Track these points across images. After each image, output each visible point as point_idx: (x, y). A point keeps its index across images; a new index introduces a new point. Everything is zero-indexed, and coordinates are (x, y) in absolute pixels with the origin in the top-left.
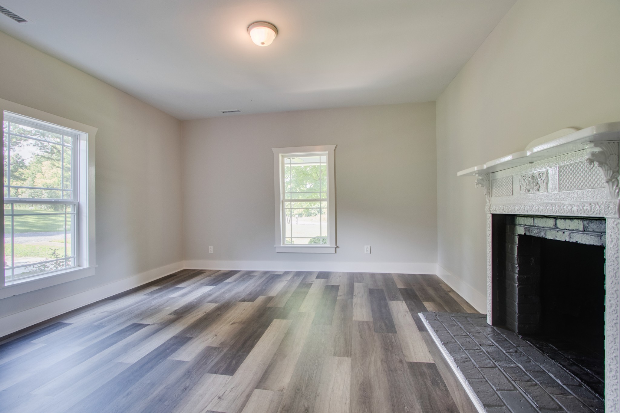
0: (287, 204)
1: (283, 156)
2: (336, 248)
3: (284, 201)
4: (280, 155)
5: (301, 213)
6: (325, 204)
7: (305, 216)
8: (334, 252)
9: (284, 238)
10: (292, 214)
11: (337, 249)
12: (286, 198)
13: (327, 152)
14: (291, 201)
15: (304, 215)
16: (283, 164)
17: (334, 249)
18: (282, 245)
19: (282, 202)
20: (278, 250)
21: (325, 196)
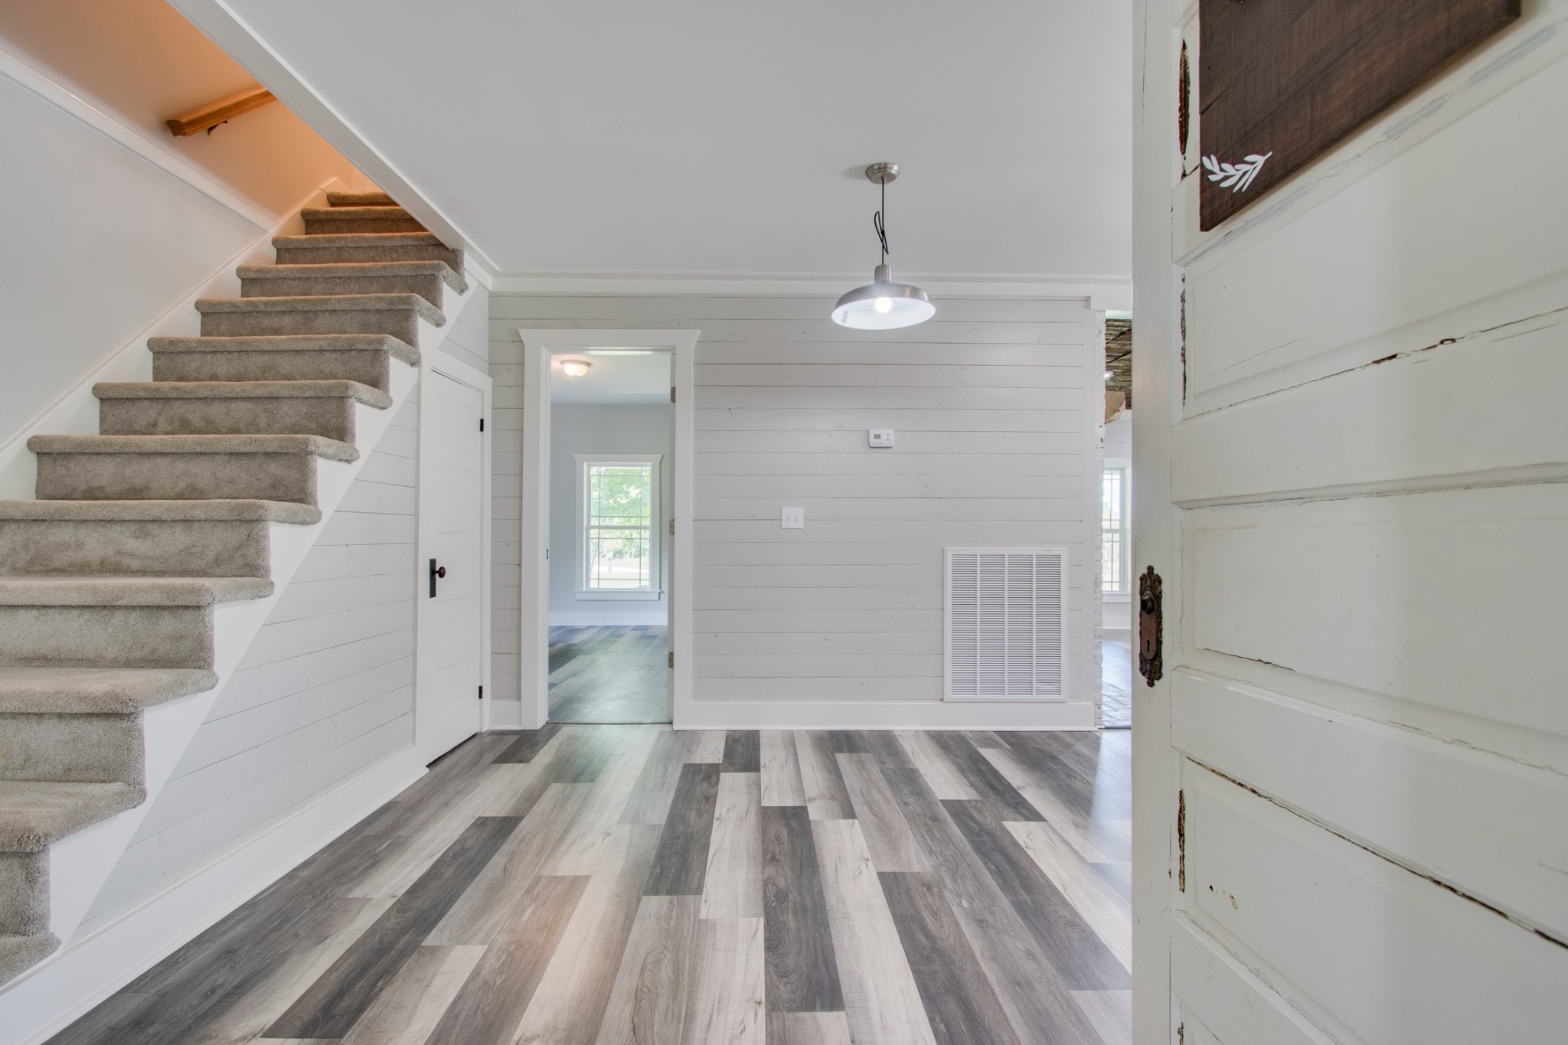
0: (593, 533)
1: (589, 466)
2: (659, 593)
3: (589, 527)
4: (585, 464)
5: (620, 548)
6: (647, 534)
7: (631, 556)
8: (657, 599)
9: (588, 579)
10: (601, 550)
11: (661, 595)
12: (592, 524)
13: (650, 463)
14: (600, 527)
15: (628, 555)
16: (589, 477)
17: (657, 594)
18: (584, 589)
19: (587, 528)
20: (578, 597)
21: (647, 522)
